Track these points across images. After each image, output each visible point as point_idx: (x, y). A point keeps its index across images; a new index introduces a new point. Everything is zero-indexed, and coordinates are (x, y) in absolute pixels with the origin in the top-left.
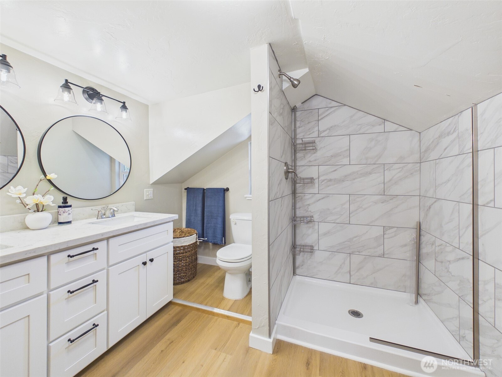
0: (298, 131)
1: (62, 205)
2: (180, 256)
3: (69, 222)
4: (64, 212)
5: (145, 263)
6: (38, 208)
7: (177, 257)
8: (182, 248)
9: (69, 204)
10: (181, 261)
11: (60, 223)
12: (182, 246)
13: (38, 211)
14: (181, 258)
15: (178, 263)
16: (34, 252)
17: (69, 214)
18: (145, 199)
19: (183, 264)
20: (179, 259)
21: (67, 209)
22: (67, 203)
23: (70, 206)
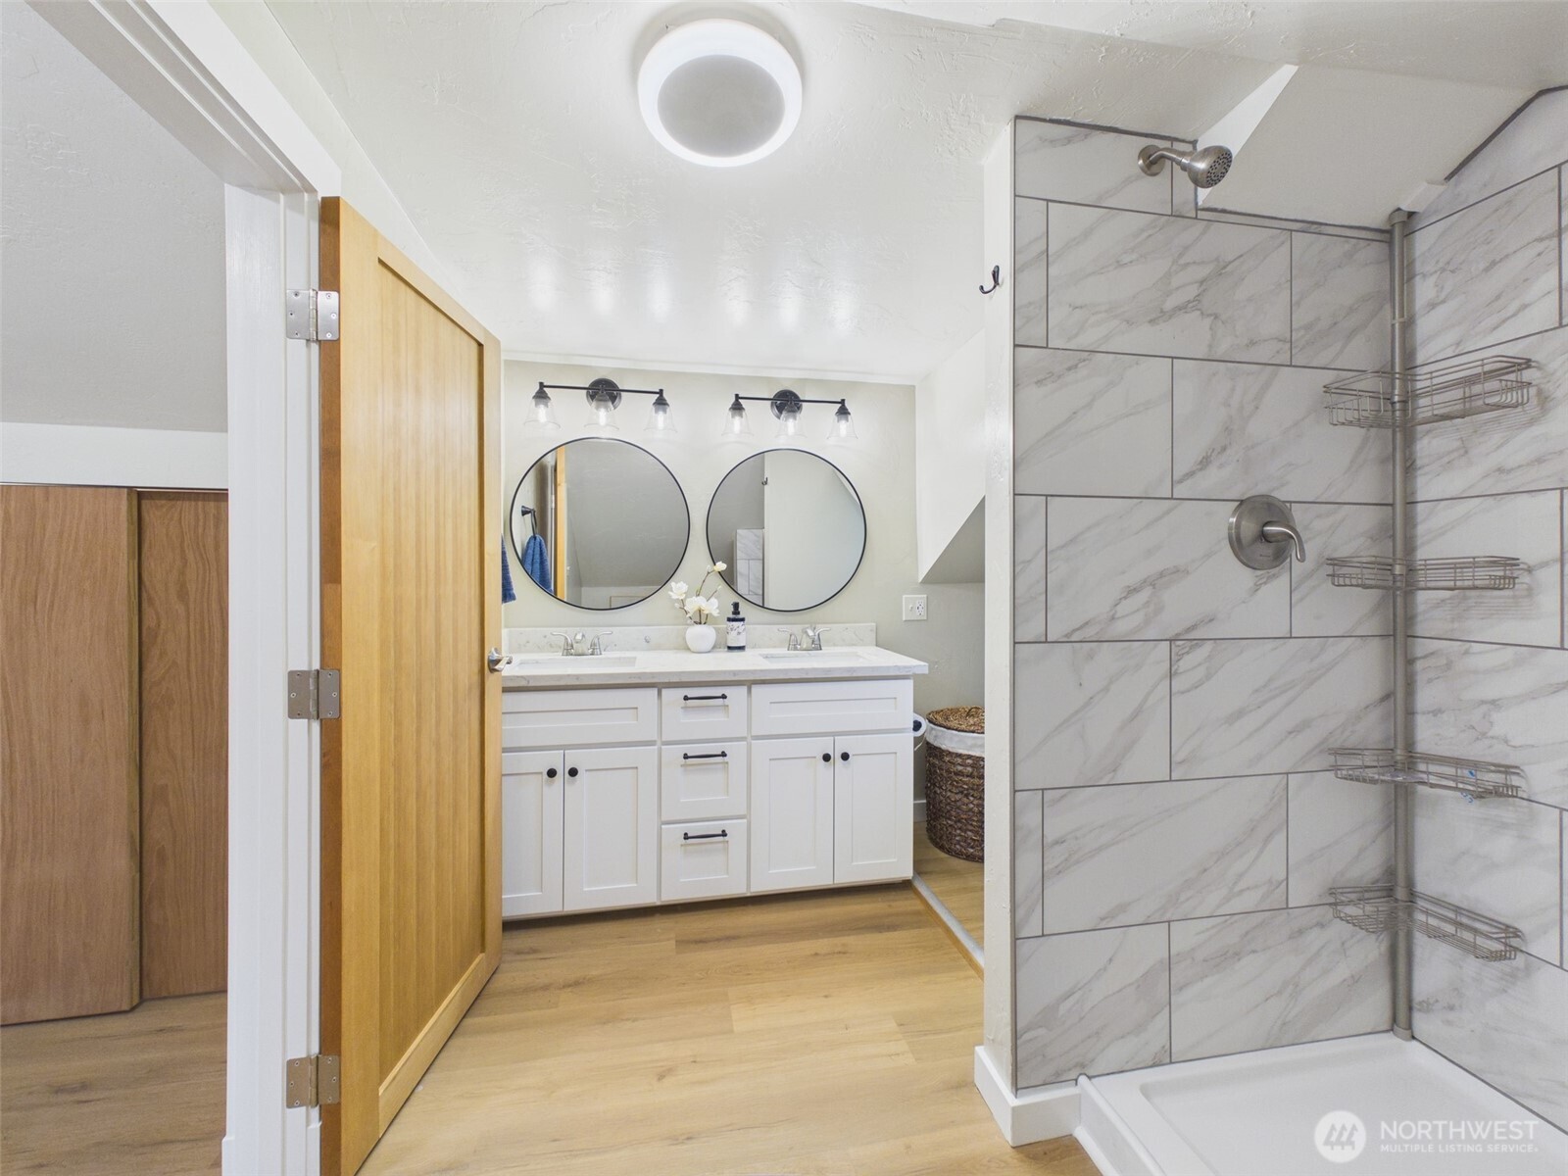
0: (1424, 326)
1: (731, 616)
2: (965, 783)
3: (741, 648)
4: (732, 629)
5: (827, 758)
6: (701, 619)
7: (957, 782)
8: (969, 761)
9: (740, 616)
10: (967, 796)
11: (729, 648)
12: (970, 757)
13: (700, 623)
14: (965, 787)
15: (958, 797)
16: (640, 678)
17: (739, 633)
18: (904, 619)
19: (972, 806)
20: (961, 789)
21: (735, 624)
22: (739, 613)
23: (743, 620)
